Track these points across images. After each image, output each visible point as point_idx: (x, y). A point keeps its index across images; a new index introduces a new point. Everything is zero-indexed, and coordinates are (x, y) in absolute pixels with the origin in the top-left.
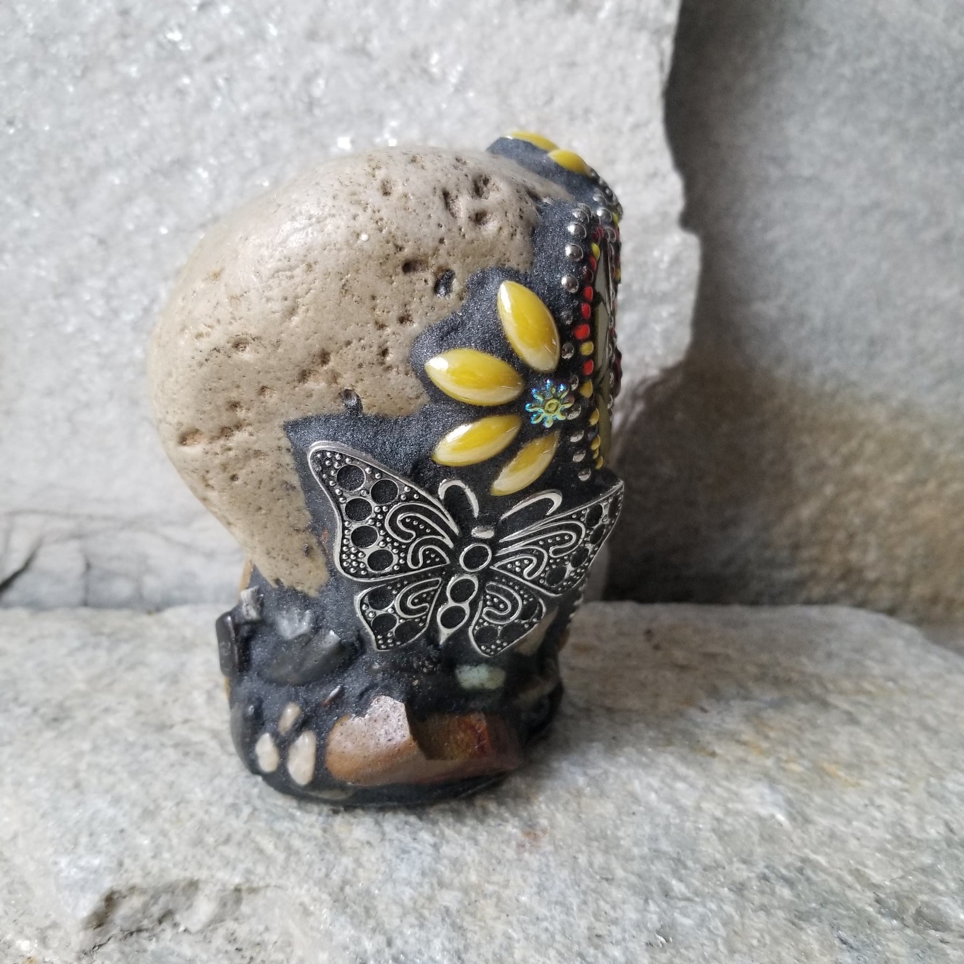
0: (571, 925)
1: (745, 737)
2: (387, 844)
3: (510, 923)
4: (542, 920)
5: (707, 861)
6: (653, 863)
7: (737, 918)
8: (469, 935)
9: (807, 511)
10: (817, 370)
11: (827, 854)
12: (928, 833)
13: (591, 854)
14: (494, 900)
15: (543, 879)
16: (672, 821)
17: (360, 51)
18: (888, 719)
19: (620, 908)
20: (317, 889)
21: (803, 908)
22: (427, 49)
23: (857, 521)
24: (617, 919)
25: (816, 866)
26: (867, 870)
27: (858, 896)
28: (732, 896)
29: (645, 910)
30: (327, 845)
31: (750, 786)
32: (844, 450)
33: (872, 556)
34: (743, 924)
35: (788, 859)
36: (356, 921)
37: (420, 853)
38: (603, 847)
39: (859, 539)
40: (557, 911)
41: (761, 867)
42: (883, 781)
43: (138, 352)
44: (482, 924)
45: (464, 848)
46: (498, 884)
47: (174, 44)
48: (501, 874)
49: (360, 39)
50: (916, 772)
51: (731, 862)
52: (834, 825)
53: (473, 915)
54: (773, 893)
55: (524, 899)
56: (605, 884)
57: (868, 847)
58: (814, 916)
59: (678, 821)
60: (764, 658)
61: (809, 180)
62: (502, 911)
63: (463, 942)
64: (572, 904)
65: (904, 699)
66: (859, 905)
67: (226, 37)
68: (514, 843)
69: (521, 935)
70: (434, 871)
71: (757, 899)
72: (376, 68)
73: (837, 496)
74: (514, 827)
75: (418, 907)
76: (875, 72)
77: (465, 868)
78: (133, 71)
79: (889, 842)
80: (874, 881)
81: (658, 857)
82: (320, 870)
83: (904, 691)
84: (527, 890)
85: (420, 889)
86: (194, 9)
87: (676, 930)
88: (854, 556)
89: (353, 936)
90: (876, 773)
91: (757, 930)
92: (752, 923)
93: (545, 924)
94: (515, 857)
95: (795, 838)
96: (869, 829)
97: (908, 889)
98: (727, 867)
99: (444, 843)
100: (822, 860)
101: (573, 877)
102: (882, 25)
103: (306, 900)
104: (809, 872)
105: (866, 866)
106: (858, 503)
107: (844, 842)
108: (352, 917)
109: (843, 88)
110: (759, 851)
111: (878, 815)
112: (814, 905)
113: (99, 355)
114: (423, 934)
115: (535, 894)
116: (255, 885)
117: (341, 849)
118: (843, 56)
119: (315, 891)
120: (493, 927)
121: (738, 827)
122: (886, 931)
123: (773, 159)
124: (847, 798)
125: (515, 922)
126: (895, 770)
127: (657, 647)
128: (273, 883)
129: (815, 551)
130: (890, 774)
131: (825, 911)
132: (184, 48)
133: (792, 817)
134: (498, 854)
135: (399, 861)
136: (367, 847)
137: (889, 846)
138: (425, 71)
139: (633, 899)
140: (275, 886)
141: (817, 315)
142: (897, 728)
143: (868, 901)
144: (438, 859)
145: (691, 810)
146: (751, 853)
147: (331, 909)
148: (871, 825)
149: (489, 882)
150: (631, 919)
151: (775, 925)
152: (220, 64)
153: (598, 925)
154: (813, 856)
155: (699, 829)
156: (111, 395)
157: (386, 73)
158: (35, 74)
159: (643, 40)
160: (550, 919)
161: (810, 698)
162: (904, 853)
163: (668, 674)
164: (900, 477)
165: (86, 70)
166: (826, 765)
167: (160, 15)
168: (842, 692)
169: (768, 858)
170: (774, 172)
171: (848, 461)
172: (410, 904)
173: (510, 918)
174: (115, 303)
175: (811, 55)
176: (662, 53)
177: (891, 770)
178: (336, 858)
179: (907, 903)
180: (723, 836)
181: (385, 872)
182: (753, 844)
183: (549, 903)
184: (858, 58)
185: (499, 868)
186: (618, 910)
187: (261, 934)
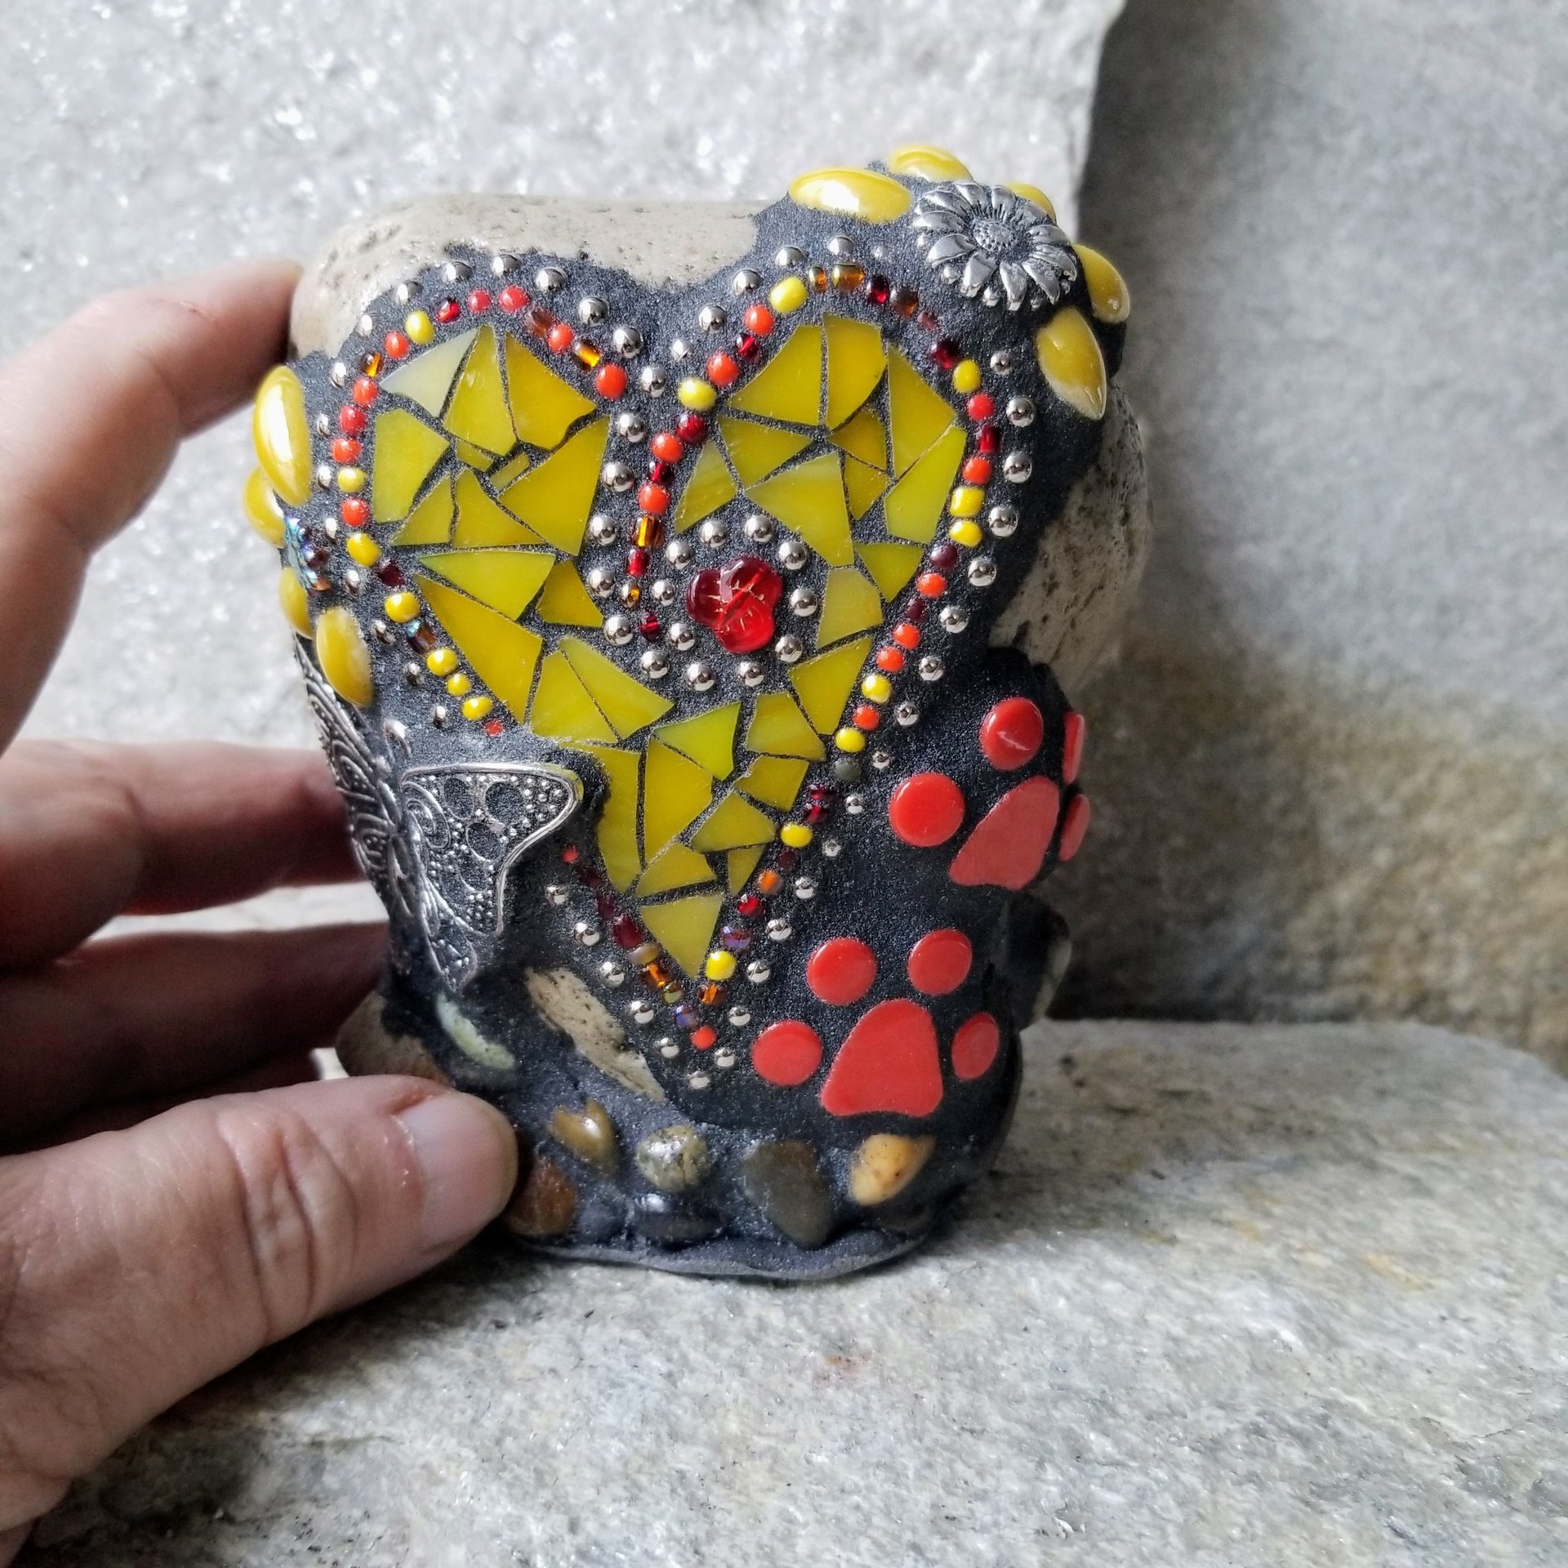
0: (902, 1501)
1: (1228, 1215)
2: (585, 1373)
3: (792, 1497)
4: (851, 1493)
5: (1153, 1405)
6: (1055, 1407)
7: (1204, 1493)
8: (718, 1516)
9: (1345, 894)
10: (1352, 656)
11: (1370, 1395)
12: (1554, 1362)
13: (946, 1391)
14: (768, 1461)
15: (857, 1428)
16: (1093, 1341)
17: (585, 137)
18: (1484, 1186)
19: (993, 1476)
20: (454, 1441)
21: (1326, 1480)
22: (691, 132)
23: (1434, 909)
24: (985, 1492)
25: (1350, 1414)
26: (1443, 1420)
27: (1427, 1461)
28: (1197, 1459)
29: (1037, 1478)
30: (480, 1373)
31: (1235, 1287)
32: (1406, 789)
33: (1461, 970)
34: (1215, 1504)
35: (1300, 1402)
36: (517, 1492)
37: (642, 1388)
38: (967, 1382)
39: (1438, 941)
40: (878, 1479)
41: (1251, 1414)
42: (1473, 1281)
43: (219, 614)
44: (742, 1499)
45: (719, 1379)
46: (776, 1436)
47: (288, 130)
48: (783, 1421)
49: (583, 119)
50: (1534, 1267)
51: (1196, 1406)
52: (1385, 1350)
53: (728, 1485)
54: (1272, 1454)
55: (820, 1459)
56: (967, 1436)
57: (1445, 1384)
58: (1344, 1493)
59: (1104, 1341)
60: (1267, 1098)
61: (1324, 346)
62: (781, 1478)
63: (707, 1527)
64: (906, 1467)
65: (1512, 1158)
66: (1429, 1476)
67: (370, 117)
68: (809, 1373)
69: (812, 1516)
70: (664, 1415)
71: (1242, 1465)
72: (609, 162)
73: (1396, 868)
74: (812, 1348)
75: (631, 1472)
76: (1426, 172)
77: (720, 1411)
78: (223, 173)
79: (1485, 1375)
80: (1457, 1439)
81: (1067, 1399)
82: (463, 1412)
83: (1511, 1145)
84: (827, 1444)
85: (636, 1443)
86: (320, 77)
87: (1093, 1513)
88: (1430, 970)
89: (509, 1515)
90: (1459, 1269)
91: (1239, 1513)
92: (1231, 1501)
93: (856, 1498)
94: (811, 1394)
95: (1313, 1370)
96: (1448, 1355)
97: (1519, 1450)
98: (1191, 1416)
99: (686, 1374)
100: (1362, 1404)
101: (910, 1426)
102: (1433, 98)
103: (435, 1460)
104: (1337, 1423)
105: (1442, 1415)
106: (1434, 878)
107: (1402, 1376)
108: (510, 1486)
109: (1374, 199)
110: (1248, 1389)
111: (1463, 1332)
112: (1346, 1475)
113: (156, 617)
114: (634, 1512)
115: (841, 1450)
116: (347, 1436)
117: (503, 1380)
118: (1371, 148)
119: (451, 1444)
120: (761, 1504)
121: (1211, 1351)
122: (1477, 1518)
123: (1264, 314)
124: (1408, 1307)
125: (801, 1496)
126: (1495, 1263)
127: (1080, 1084)
128: (379, 1433)
129: (1363, 963)
130: (1486, 1270)
131: (1366, 1484)
132: (304, 135)
133: (1306, 1335)
134: (781, 1391)
135: (603, 1399)
136: (549, 1377)
137: (1483, 1382)
138: (689, 167)
139: (1015, 1462)
140: (383, 1438)
141: (1347, 564)
142: (1500, 1201)
143: (1446, 1470)
144: (672, 1397)
145: (1129, 1325)
146: (1234, 1392)
147: (475, 1473)
148: (1452, 1349)
149: (760, 1434)
150: (1010, 1492)
151: (1273, 1506)
152: (360, 160)
153: (950, 1501)
154: (1345, 1398)
155: (1142, 1354)
156: (173, 681)
157: (625, 170)
158: (67, 178)
159: (1040, 112)
160: (864, 1492)
161: (1346, 1156)
162: (1511, 1392)
163: (1098, 1122)
164: (1502, 835)
165: (147, 173)
166: (1371, 1257)
167: (266, 87)
168: (1402, 1149)
169: (1265, 1401)
170: (1266, 335)
171: (1413, 808)
172: (615, 1466)
173: (793, 1489)
174: (184, 535)
175: (1319, 149)
176: (1071, 134)
177: (1487, 1263)
178: (492, 1394)
179: (1517, 1473)
180: (1183, 1365)
181: (577, 1415)
182: (1238, 1378)
183: (865, 1465)
184: (1396, 152)
185: (779, 1411)
186: (990, 1479)
187: (355, 1524)
